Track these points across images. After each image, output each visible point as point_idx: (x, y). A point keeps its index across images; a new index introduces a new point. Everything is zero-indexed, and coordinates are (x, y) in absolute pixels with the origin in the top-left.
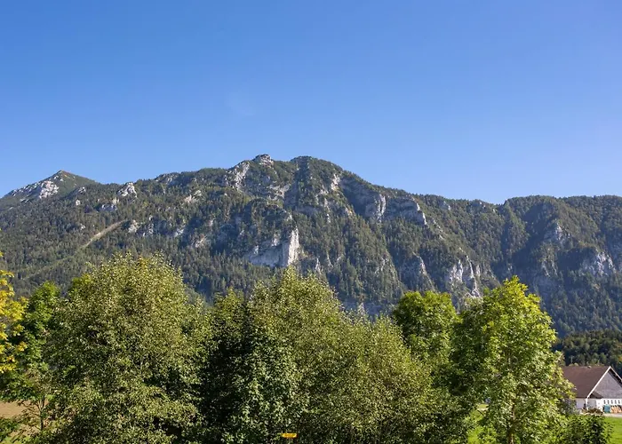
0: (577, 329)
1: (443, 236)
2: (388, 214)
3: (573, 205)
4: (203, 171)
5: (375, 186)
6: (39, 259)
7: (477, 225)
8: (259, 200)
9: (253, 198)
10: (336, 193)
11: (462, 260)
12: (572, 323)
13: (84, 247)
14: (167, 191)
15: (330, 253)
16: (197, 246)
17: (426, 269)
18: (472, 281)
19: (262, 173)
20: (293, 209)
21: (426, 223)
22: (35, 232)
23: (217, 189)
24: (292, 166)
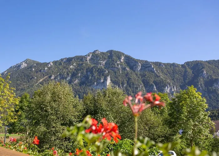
0: (212, 108)
1: (162, 76)
2: (142, 69)
3: (210, 63)
4: (76, 57)
5: (137, 59)
6: (21, 89)
7: (174, 72)
8: (96, 66)
9: (94, 65)
10: (123, 62)
11: (169, 85)
12: (211, 106)
13: (36, 84)
14: (64, 64)
15: (122, 83)
16: (75, 83)
17: (156, 88)
18: (173, 92)
19: (96, 57)
20: (108, 69)
21: (155, 72)
22: (20, 80)
23: (81, 63)
24: (107, 54)
